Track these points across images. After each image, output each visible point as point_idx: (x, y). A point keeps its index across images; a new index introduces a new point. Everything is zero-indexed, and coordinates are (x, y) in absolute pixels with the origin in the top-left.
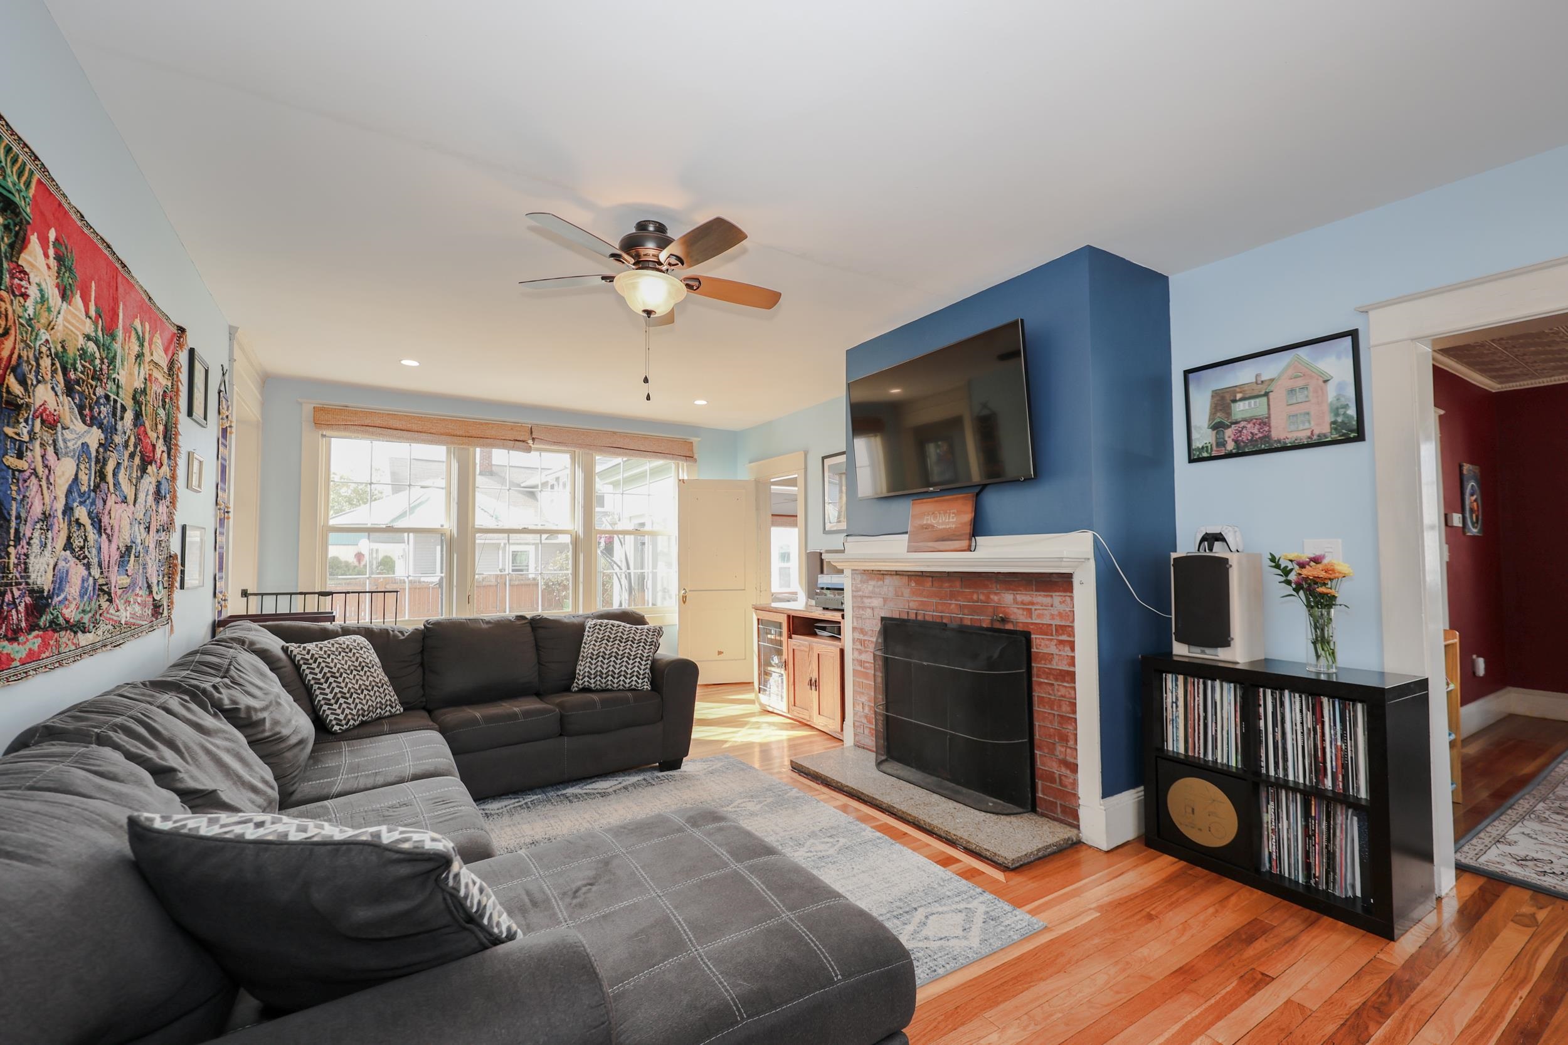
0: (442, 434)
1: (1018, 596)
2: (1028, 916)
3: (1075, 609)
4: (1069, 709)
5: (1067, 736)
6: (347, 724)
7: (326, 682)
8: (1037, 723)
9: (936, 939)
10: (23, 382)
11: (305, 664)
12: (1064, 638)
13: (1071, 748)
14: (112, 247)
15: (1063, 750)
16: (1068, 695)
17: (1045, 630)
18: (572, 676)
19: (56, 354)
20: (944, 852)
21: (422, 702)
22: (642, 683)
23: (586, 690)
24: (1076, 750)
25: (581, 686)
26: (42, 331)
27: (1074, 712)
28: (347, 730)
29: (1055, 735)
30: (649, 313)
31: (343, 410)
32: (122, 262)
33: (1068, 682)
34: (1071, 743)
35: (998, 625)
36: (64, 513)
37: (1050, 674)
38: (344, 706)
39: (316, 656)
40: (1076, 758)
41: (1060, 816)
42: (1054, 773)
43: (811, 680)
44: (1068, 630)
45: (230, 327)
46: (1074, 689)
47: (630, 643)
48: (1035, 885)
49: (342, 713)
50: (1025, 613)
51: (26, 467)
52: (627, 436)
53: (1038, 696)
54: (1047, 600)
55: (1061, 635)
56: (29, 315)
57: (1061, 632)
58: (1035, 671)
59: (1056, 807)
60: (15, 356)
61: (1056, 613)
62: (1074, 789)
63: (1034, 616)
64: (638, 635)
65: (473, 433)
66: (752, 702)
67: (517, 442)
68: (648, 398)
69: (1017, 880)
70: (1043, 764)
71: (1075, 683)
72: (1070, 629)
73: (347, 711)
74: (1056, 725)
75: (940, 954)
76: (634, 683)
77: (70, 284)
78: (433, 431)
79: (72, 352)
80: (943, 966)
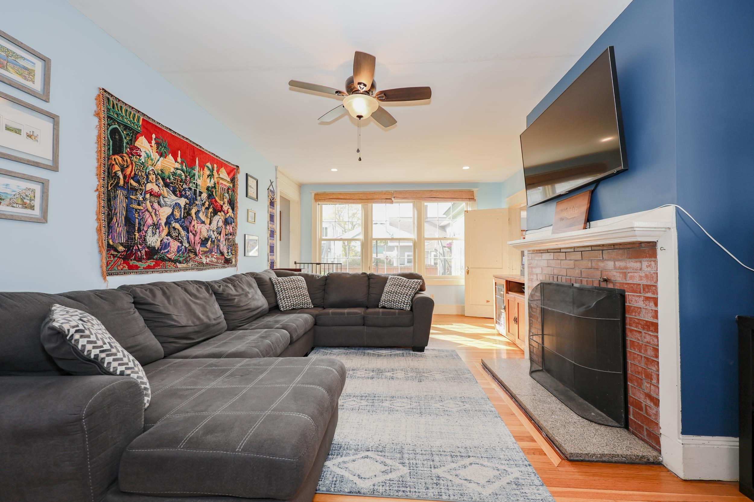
0: (357, 199)
1: (617, 263)
2: (548, 494)
3: (658, 272)
4: (652, 353)
5: (651, 375)
6: (286, 308)
7: (281, 292)
8: (629, 361)
9: (463, 478)
10: (138, 182)
11: (276, 284)
12: (649, 295)
13: (654, 385)
14: (189, 139)
15: (648, 385)
16: (652, 342)
17: (635, 288)
18: (379, 300)
19: (158, 174)
20: (529, 433)
21: (322, 305)
22: (406, 307)
23: (384, 307)
24: (658, 388)
25: (382, 306)
26: (150, 166)
27: (657, 356)
28: (286, 310)
29: (642, 373)
30: (360, 117)
31: (325, 194)
32: (196, 144)
33: (652, 331)
34: (654, 381)
35: (603, 285)
36: (166, 224)
37: (639, 323)
38: (286, 301)
39: (280, 282)
40: (658, 394)
41: (646, 438)
42: (641, 402)
43: (515, 318)
44: (652, 288)
45: (275, 166)
46: (657, 337)
47: (403, 287)
48: (581, 477)
49: (285, 304)
50: (621, 276)
51: (142, 208)
52: (438, 192)
53: (630, 340)
54: (637, 265)
55: (647, 293)
56: (142, 162)
57: (647, 290)
58: (628, 321)
59: (643, 430)
60: (133, 173)
61: (643, 275)
62: (656, 419)
63: (628, 278)
64: (408, 284)
65: (369, 197)
66: (494, 328)
67: (387, 200)
68: (360, 159)
69: (569, 468)
70: (634, 394)
71: (657, 332)
72: (654, 288)
73: (287, 303)
74: (643, 365)
75: (455, 488)
76: (402, 306)
77: (165, 152)
78: (354, 198)
79: (167, 174)
80: (449, 495)
